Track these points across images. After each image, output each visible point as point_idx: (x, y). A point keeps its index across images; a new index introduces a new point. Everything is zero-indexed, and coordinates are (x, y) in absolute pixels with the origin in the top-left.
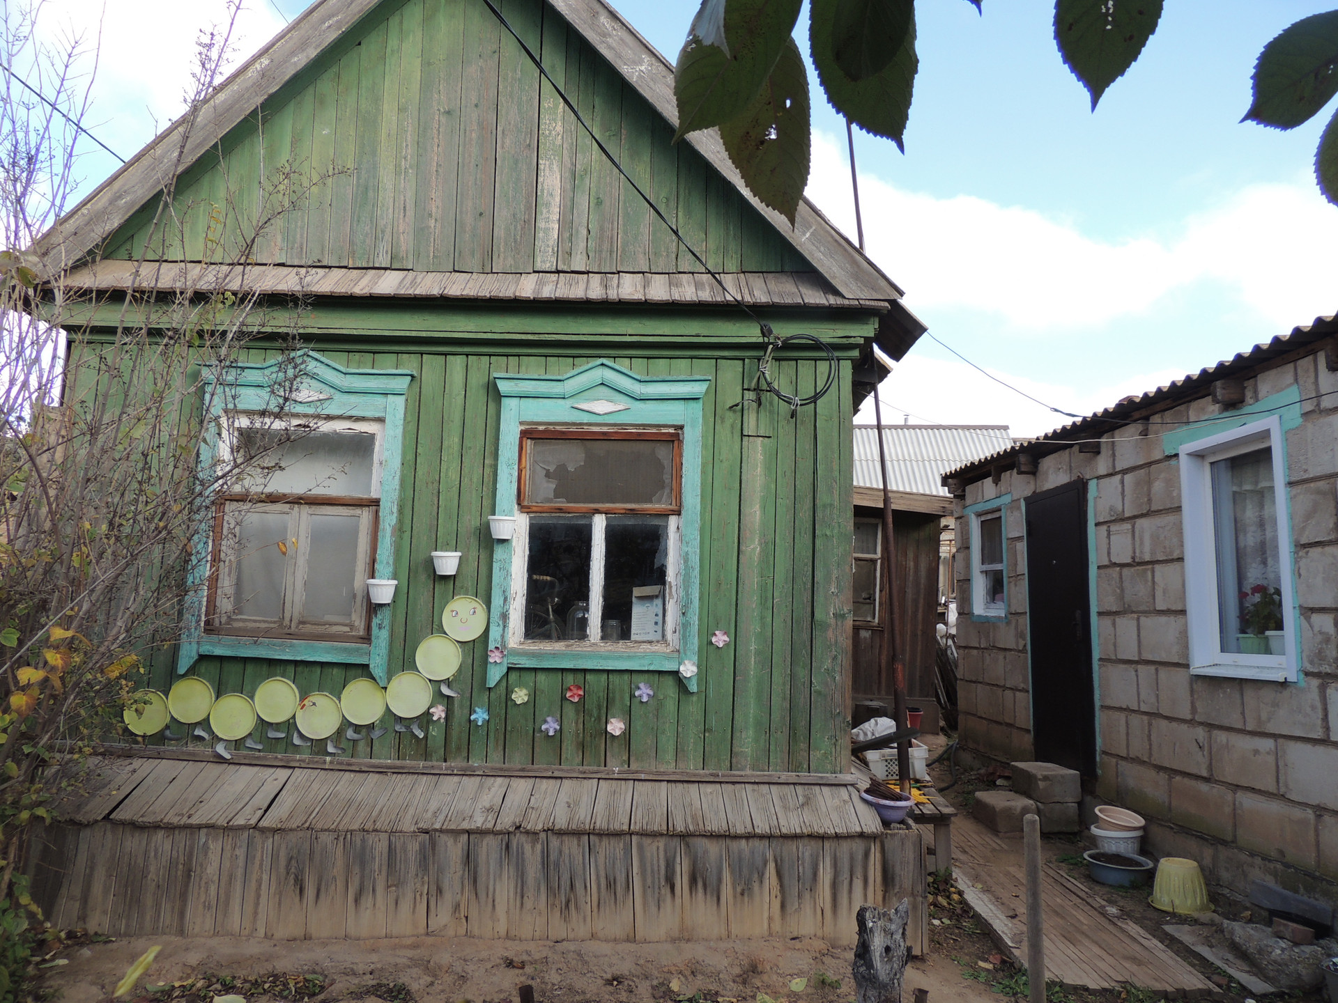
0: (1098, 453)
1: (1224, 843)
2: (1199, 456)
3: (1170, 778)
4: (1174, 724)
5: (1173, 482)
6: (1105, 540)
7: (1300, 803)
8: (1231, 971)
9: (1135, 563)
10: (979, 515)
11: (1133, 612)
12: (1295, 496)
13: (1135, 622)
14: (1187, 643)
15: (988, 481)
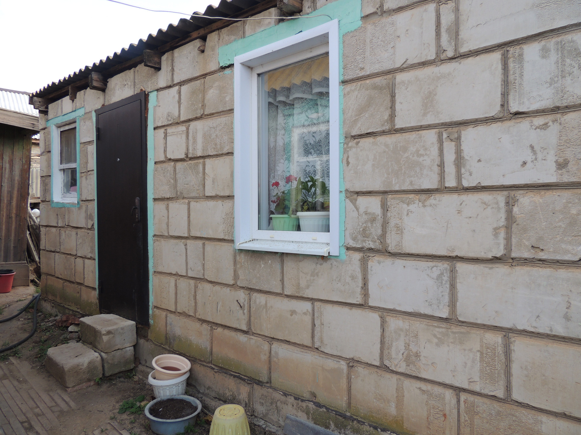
0: (159, 69)
1: (260, 383)
3: (212, 329)
4: (217, 288)
5: (227, 89)
6: (162, 141)
7: (332, 356)
9: (187, 158)
10: (59, 127)
11: (184, 198)
12: (348, 93)
13: (186, 207)
14: (233, 222)
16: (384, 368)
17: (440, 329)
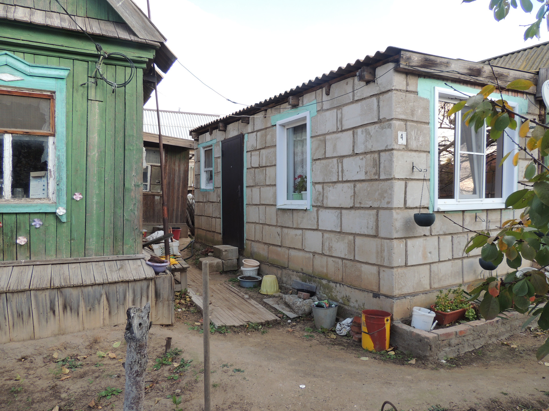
0: (249, 123)
1: (285, 268)
2: (283, 126)
3: (269, 247)
4: (271, 227)
5: (274, 136)
6: (250, 158)
7: (308, 252)
8: (284, 312)
9: (260, 167)
10: (204, 148)
11: (258, 186)
12: (313, 142)
13: (259, 190)
14: (276, 196)
15: (208, 134)
16: (323, 254)
17: (338, 236)
